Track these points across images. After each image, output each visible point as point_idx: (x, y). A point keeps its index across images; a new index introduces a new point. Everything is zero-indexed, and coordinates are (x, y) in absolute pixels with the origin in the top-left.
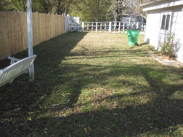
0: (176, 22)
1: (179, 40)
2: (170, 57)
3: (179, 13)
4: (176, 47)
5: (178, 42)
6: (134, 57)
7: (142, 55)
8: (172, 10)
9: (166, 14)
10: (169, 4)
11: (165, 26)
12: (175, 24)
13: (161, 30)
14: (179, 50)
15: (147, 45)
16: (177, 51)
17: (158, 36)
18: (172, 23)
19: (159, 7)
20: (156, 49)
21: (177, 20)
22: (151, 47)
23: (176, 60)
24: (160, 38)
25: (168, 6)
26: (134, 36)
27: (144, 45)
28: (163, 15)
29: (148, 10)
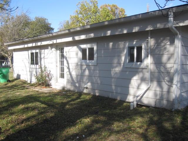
0: (45, 58)
1: (50, 71)
2: (46, 86)
3: (46, 50)
4: (49, 77)
5: (50, 73)
6: (16, 91)
7: (21, 88)
8: (39, 49)
9: (34, 51)
10: (37, 43)
11: (35, 62)
12: (44, 59)
13: (31, 65)
14: (52, 79)
15: (19, 80)
16: (50, 80)
17: (29, 71)
18: (41, 59)
19: (26, 46)
20: (29, 82)
21: (45, 56)
22: (24, 81)
23: (52, 88)
24: (31, 72)
25: (36, 45)
26: (5, 73)
27: (16, 81)
28: (31, 52)
29: (13, 48)
